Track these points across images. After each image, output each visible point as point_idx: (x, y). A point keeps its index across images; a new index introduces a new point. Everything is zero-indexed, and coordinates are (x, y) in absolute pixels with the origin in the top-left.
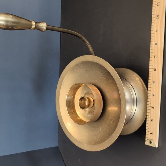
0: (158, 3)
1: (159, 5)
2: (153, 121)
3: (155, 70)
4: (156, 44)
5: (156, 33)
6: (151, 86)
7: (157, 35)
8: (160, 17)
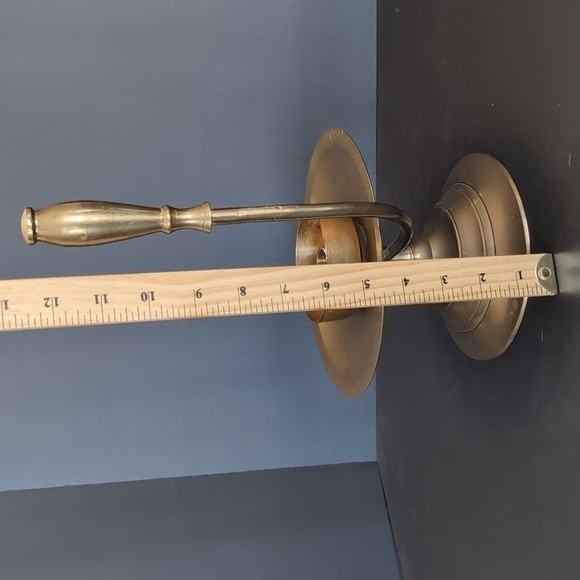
0: (97, 302)
1: (105, 296)
2: (483, 274)
3: (327, 285)
4: (243, 291)
5: (204, 298)
6: (379, 292)
7: (212, 292)
8: (147, 287)
